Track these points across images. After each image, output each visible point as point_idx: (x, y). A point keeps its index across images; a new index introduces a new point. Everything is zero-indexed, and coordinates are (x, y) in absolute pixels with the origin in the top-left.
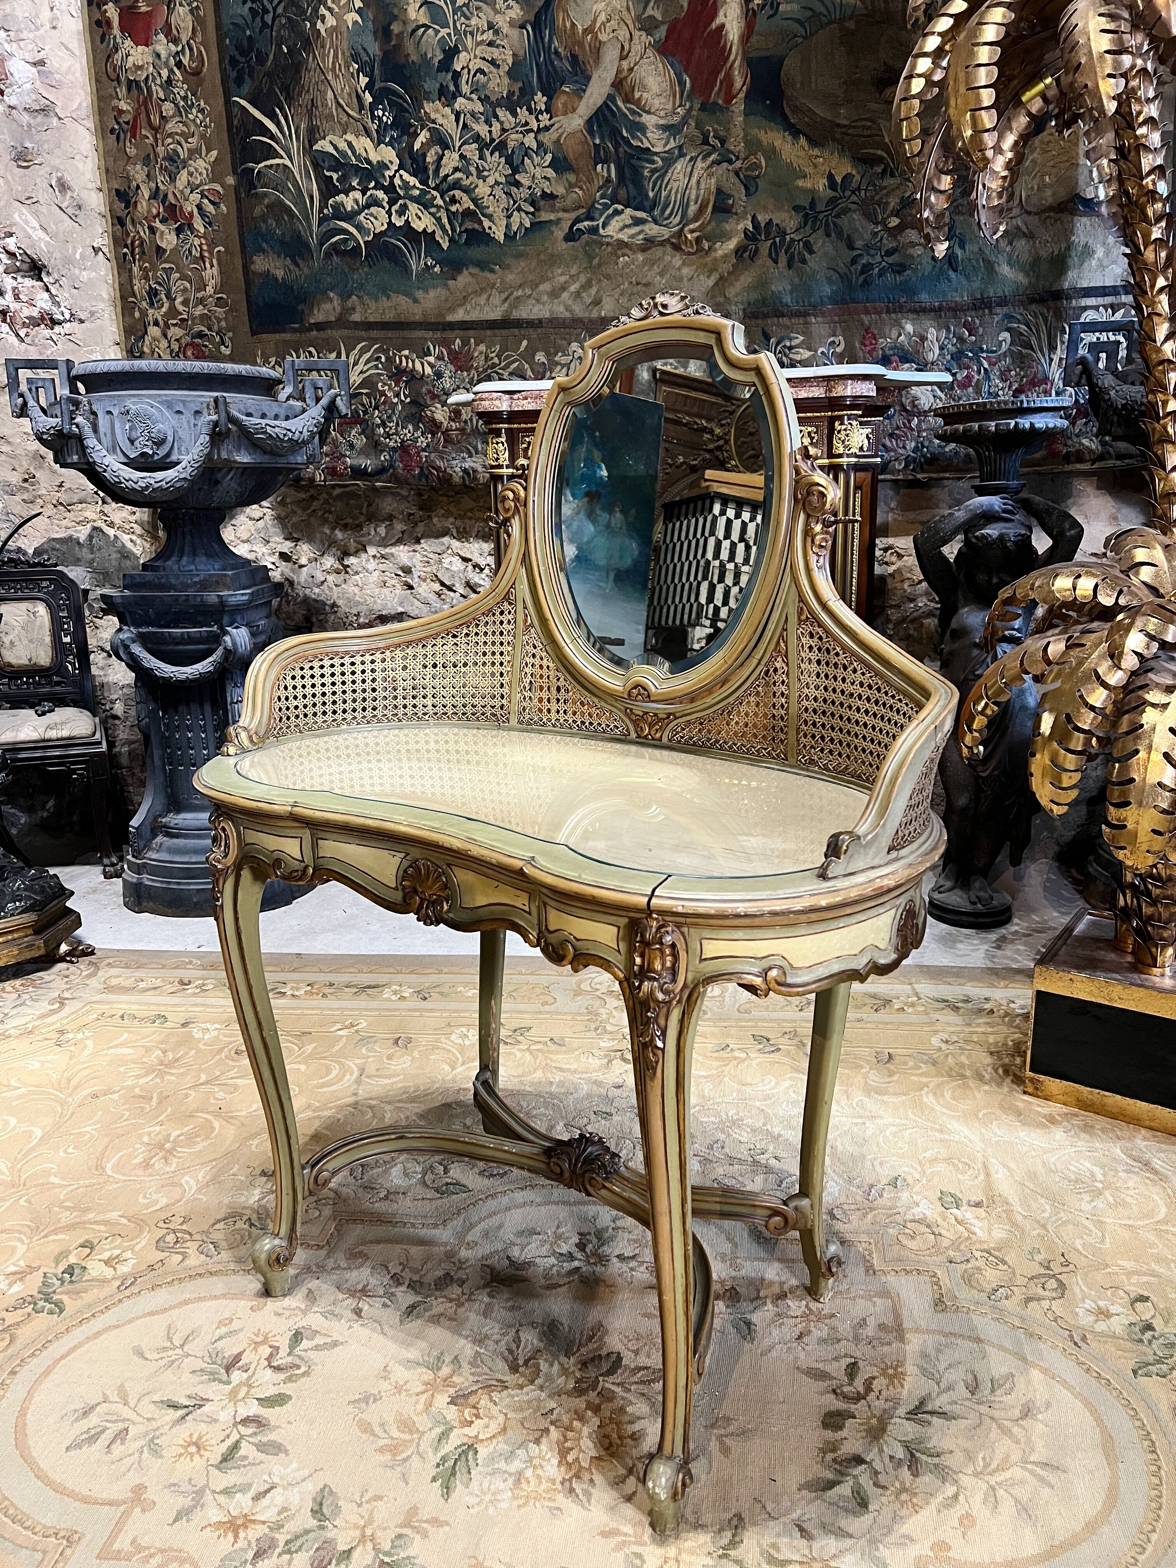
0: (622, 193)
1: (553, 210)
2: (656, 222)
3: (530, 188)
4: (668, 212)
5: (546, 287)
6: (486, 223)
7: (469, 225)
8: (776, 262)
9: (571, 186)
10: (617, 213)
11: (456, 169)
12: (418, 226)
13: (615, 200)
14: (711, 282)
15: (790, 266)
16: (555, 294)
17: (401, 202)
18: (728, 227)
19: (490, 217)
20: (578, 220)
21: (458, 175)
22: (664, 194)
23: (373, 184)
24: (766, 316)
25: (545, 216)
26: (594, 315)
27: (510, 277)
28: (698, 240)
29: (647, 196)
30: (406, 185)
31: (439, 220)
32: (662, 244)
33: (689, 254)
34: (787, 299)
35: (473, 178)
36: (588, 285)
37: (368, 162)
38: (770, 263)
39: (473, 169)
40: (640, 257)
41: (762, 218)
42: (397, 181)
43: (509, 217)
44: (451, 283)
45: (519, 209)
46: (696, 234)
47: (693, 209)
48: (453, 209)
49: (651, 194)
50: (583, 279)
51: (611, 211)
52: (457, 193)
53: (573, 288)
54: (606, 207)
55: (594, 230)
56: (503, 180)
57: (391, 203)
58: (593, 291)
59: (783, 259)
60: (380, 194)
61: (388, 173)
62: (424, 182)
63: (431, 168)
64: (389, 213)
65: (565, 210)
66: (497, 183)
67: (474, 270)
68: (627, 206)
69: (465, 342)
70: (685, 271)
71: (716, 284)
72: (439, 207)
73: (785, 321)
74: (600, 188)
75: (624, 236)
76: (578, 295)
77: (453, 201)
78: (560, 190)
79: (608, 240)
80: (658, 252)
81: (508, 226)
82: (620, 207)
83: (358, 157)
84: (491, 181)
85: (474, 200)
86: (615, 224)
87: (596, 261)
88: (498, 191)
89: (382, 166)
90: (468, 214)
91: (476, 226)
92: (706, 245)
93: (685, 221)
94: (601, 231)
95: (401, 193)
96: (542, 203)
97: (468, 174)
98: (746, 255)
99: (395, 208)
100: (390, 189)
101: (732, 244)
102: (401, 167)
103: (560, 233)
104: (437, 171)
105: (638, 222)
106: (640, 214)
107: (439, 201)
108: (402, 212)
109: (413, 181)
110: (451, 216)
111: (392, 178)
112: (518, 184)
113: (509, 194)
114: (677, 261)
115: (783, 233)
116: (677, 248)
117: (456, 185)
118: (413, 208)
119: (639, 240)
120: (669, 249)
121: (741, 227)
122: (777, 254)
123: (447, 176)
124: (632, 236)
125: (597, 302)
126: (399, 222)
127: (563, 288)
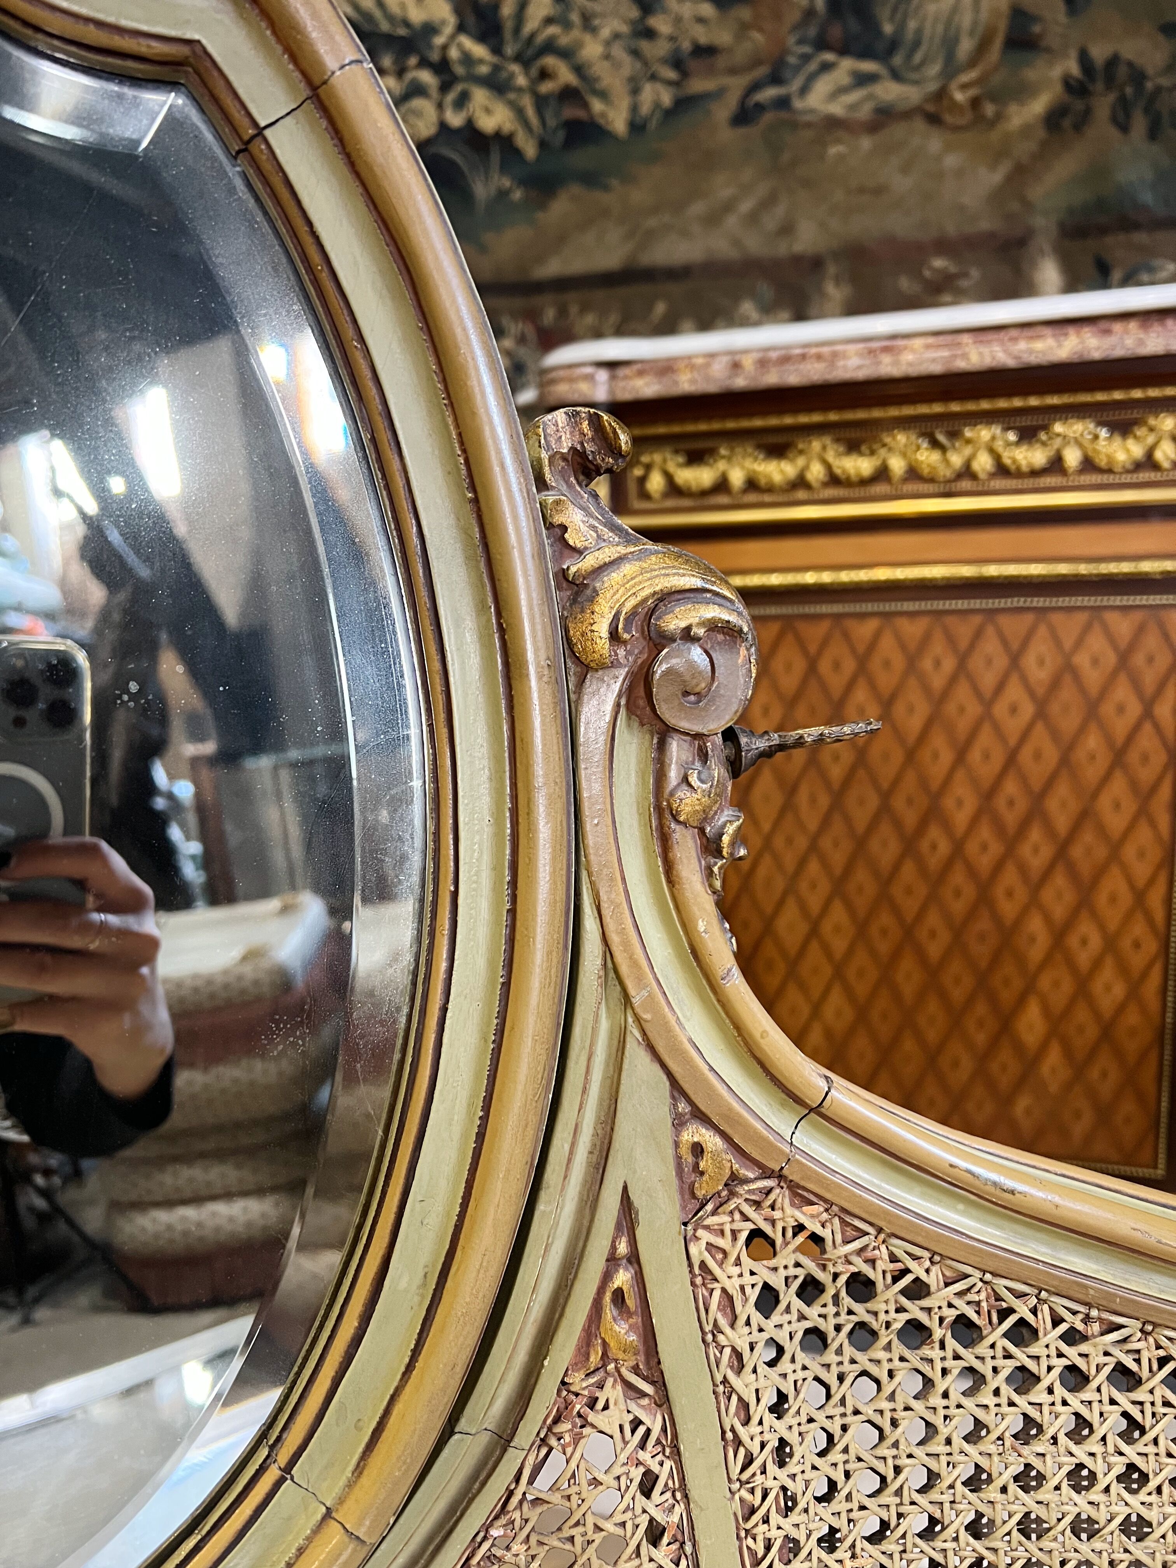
0: (836, 32)
1: (711, 72)
2: (896, 76)
3: (672, 39)
4: (918, 58)
5: (698, 208)
6: (597, 106)
7: (571, 112)
8: (1124, 128)
9: (744, 28)
10: (826, 67)
11: (549, 21)
12: (488, 123)
13: (822, 44)
14: (997, 177)
15: (1153, 133)
16: (713, 220)
17: (459, 88)
18: (1031, 74)
19: (603, 95)
20: (755, 87)
21: (552, 30)
22: (912, 25)
23: (413, 61)
24: (1103, 231)
25: (698, 85)
26: (782, 249)
27: (638, 196)
28: (975, 103)
29: (879, 32)
30: (468, 59)
31: (520, 112)
32: (907, 115)
33: (956, 129)
34: (1147, 197)
35: (576, 33)
36: (769, 202)
37: (406, 23)
38: (1114, 132)
39: (575, 17)
40: (866, 143)
41: (1099, 53)
42: (454, 53)
43: (635, 91)
44: (540, 215)
45: (653, 77)
46: (972, 92)
47: (966, 46)
48: (546, 87)
49: (888, 28)
50: (762, 189)
51: (813, 66)
52: (550, 61)
53: (746, 206)
54: (806, 58)
55: (783, 103)
56: (624, 29)
57: (445, 88)
58: (780, 211)
59: (1139, 124)
60: (426, 77)
61: (439, 41)
62: (497, 50)
63: (509, 26)
64: (440, 106)
65: (733, 71)
66: (616, 36)
67: (576, 189)
68: (844, 51)
69: (563, 312)
70: (951, 161)
71: (1009, 179)
72: (520, 90)
73: (1141, 238)
74: (795, 28)
75: (836, 109)
76: (753, 218)
77: (544, 75)
78: (723, 37)
79: (808, 118)
80: (897, 131)
81: (634, 109)
82: (829, 57)
83: (390, 18)
84: (605, 33)
85: (579, 70)
86: (823, 87)
87: (786, 157)
88: (618, 51)
89: (430, 29)
90: (569, 94)
91: (580, 114)
92: (989, 109)
93: (951, 70)
94: (798, 104)
95: (459, 70)
96: (693, 65)
97: (567, 25)
98: (1067, 123)
99: (451, 97)
100: (442, 67)
101: (1039, 106)
102: (461, 28)
103: (723, 111)
104: (517, 30)
105: (862, 80)
106: (868, 66)
107: (521, 80)
108: (462, 101)
109: (479, 50)
110: (541, 102)
111: (445, 48)
112: (650, 34)
113: (635, 53)
114: (935, 142)
115: (1138, 76)
116: (934, 120)
117: (550, 47)
118: (480, 96)
119: (865, 112)
120: (919, 124)
121: (1056, 72)
122: (1128, 115)
123: (532, 36)
124: (852, 107)
125: (787, 229)
126: (455, 120)
127: (728, 207)
